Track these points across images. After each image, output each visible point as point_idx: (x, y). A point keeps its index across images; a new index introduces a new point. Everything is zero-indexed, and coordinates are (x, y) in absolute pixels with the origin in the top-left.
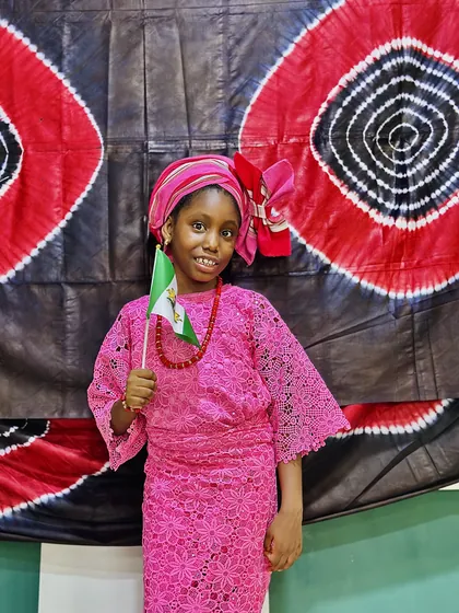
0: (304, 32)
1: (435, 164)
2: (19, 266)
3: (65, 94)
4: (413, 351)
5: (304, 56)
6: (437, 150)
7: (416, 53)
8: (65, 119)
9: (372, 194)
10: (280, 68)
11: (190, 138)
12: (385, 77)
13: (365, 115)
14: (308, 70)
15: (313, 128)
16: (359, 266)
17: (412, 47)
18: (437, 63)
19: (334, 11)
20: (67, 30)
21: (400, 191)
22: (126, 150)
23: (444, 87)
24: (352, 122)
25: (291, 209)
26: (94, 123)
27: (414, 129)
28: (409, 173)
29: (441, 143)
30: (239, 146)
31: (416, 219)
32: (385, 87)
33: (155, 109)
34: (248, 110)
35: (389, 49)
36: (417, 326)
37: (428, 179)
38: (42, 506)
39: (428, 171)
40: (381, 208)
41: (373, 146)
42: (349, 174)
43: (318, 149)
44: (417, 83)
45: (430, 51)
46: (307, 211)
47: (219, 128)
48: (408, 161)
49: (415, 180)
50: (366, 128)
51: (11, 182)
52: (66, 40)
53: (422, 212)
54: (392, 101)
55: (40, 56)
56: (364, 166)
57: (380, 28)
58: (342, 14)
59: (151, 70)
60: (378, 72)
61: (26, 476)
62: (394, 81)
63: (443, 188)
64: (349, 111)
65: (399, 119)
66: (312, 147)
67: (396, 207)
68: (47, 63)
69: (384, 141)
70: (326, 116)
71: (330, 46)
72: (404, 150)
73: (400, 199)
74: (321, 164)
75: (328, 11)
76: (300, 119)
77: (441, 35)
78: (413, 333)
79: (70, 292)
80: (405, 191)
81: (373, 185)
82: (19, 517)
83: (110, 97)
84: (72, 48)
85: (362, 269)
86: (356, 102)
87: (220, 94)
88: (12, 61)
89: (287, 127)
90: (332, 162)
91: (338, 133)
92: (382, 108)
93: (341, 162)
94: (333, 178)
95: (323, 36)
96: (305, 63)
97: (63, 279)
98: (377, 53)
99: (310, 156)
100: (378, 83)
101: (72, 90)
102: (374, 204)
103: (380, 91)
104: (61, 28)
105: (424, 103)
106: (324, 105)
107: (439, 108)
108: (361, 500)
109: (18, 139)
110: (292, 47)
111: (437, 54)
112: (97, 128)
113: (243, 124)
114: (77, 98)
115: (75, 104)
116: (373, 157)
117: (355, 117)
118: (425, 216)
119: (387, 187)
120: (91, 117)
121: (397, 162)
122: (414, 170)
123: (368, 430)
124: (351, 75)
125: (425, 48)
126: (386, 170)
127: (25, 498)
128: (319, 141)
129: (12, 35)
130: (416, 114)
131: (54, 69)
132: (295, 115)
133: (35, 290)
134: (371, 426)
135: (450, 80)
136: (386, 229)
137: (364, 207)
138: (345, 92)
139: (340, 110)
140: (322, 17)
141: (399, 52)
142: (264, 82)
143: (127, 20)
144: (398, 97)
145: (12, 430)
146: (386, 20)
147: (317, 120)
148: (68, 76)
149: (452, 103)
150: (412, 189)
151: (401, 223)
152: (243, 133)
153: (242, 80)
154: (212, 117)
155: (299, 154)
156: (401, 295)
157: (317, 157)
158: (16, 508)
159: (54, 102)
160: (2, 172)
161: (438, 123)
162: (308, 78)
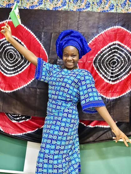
0: (94, 38)
1: (120, 70)
2: (28, 84)
3: (41, 48)
4: (110, 110)
5: (94, 43)
6: (121, 67)
7: (119, 45)
8: (41, 53)
9: (105, 75)
12: (111, 50)
13: (106, 58)
14: (94, 47)
15: (94, 59)
16: (100, 91)
17: (118, 43)
18: (123, 47)
19: (101, 34)
20: (43, 34)
21: (111, 75)
23: (124, 53)
24: (102, 59)
26: (47, 54)
27: (116, 61)
28: (114, 72)
29: (122, 66)
31: (114, 82)
32: (111, 52)
35: (113, 44)
36: (111, 105)
37: (118, 73)
38: (29, 134)
39: (118, 71)
40: (107, 78)
41: (107, 65)
42: (101, 70)
43: (94, 64)
44: (118, 51)
45: (122, 44)
48: (114, 69)
49: (115, 73)
50: (106, 61)
51: (28, 65)
52: (43, 36)
53: (116, 80)
54: (112, 55)
55: (37, 39)
56: (104, 69)
57: (111, 39)
58: (103, 35)
60: (110, 48)
61: (26, 127)
62: (113, 51)
63: (121, 76)
64: (102, 57)
65: (113, 59)
66: (93, 64)
67: (110, 79)
68: (38, 40)
69: (109, 64)
70: (97, 57)
71: (100, 42)
72: (113, 66)
73: (111, 77)
74: (95, 68)
75: (100, 34)
76: (91, 57)
77: (125, 41)
78: (110, 107)
79: (38, 90)
80: (112, 75)
81: (106, 73)
82: (24, 135)
83: (51, 49)
84: (44, 38)
85: (101, 92)
86: (104, 55)
88: (31, 40)
89: (88, 59)
90: (97, 68)
91: (99, 61)
92: (110, 57)
93: (99, 68)
94: (97, 71)
95: (98, 39)
96: (93, 45)
97: (37, 87)
98: (110, 44)
99: (93, 66)
100: (109, 51)
101: (43, 47)
102: (105, 78)
103: (110, 53)
104: (42, 33)
105: (119, 56)
106: (97, 55)
107: (122, 58)
108: (96, 141)
110: (91, 41)
111: (124, 45)
112: (47, 55)
114: (44, 48)
115: (43, 50)
116: (106, 67)
117: (103, 58)
118: (116, 81)
119: (109, 74)
120: (46, 53)
121: (112, 68)
122: (115, 71)
123: (99, 126)
124: (103, 49)
125: (121, 44)
126: (109, 70)
127: (25, 132)
128: (95, 62)
129: (31, 34)
130: (117, 58)
131: (39, 42)
132: (90, 56)
133: (31, 89)
134: (100, 125)
135: (126, 51)
136: (107, 83)
137: (103, 78)
138: (102, 52)
139: (100, 56)
140: (98, 35)
141: (115, 44)
143: (56, 32)
144: (114, 54)
145: (24, 117)
146: (113, 37)
147: (95, 58)
148: (42, 44)
149: (125, 57)
150: (114, 75)
151: (111, 83)
155: (90, 65)
156: (109, 98)
157: (94, 66)
158: (23, 133)
159: (39, 49)
160: (27, 63)
161: (122, 61)
162: (94, 48)
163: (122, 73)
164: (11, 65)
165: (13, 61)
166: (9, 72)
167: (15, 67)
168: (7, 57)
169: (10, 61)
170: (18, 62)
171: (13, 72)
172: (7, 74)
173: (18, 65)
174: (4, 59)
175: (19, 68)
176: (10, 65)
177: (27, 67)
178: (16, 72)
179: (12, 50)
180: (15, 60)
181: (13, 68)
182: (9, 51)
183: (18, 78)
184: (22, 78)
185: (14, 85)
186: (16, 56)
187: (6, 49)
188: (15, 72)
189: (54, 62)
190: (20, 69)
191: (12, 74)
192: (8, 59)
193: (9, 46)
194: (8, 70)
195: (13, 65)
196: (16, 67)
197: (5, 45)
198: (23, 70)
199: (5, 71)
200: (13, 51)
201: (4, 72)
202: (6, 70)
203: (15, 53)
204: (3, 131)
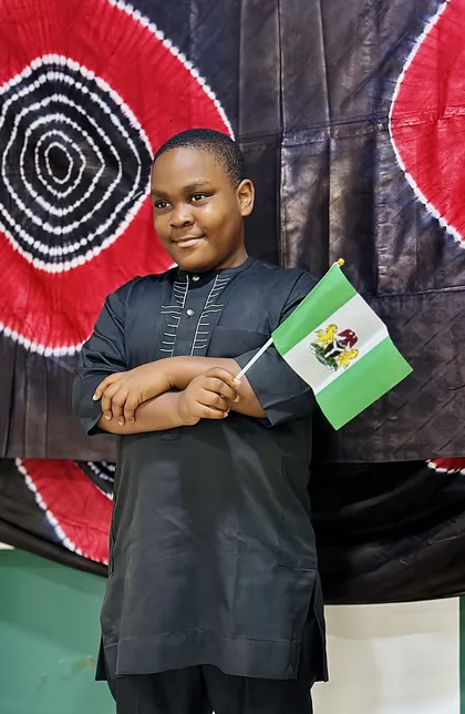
3: (193, 87)
8: (194, 118)
10: (443, 17)
11: (332, 124)
20: (194, 7)
22: (259, 148)
26: (224, 118)
30: (390, 126)
34: (401, 78)
47: (366, 106)
51: (143, 198)
52: (193, 20)
55: (167, 43)
68: (174, 51)
83: (241, 84)
84: (200, 28)
88: (138, 55)
101: (201, 81)
104: (188, 6)
109: (149, 147)
112: (228, 124)
113: (395, 97)
114: (207, 89)
115: (204, 97)
120: (221, 111)
129: (138, 21)
131: (182, 58)
148: (196, 65)
152: (395, 110)
154: (357, 94)
159: (182, 98)
160: (135, 187)
164: (65, 212)
165: (70, 190)
166: (56, 251)
167: (84, 219)
168: (38, 171)
169: (55, 192)
170: (92, 188)
171: (77, 246)
172: (47, 259)
173: (98, 206)
174: (29, 187)
175: (104, 222)
176: (60, 213)
177: (138, 205)
178: (90, 246)
179: (61, 133)
180: (77, 182)
181: (76, 224)
182: (43, 138)
183: (101, 275)
184: (119, 271)
185: (87, 314)
186: (82, 157)
187: (28, 133)
188: (84, 242)
189: (265, 153)
190: (109, 222)
191: (69, 257)
192: (45, 183)
193: (43, 112)
194: (53, 241)
195: (71, 209)
196: (89, 215)
197: (25, 111)
198: (124, 226)
199: (37, 245)
200: (66, 138)
201: (37, 254)
202: (44, 242)
203: (75, 146)
204: (74, 553)
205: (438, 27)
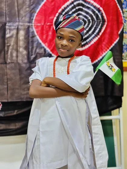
11: (19, 22)
14: (53, 3)
15: (54, 20)
25: (48, 43)
30: (33, 25)
33: (9, 13)
34: (36, 14)
46: (52, 44)
47: (27, 19)
59: (7, 2)
62: (77, 8)
87: (28, 9)
89: (47, 20)
132: (49, 17)
138: (63, 11)
142: (40, 6)
147: (55, 18)
153: (34, 5)
154: (25, 16)
161: (89, 20)
162: (53, 6)
163: (90, 36)
189: (2, 26)
205: (44, 5)
